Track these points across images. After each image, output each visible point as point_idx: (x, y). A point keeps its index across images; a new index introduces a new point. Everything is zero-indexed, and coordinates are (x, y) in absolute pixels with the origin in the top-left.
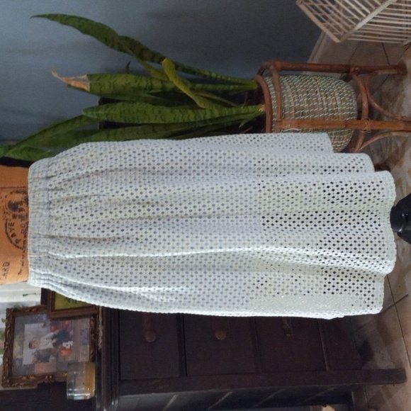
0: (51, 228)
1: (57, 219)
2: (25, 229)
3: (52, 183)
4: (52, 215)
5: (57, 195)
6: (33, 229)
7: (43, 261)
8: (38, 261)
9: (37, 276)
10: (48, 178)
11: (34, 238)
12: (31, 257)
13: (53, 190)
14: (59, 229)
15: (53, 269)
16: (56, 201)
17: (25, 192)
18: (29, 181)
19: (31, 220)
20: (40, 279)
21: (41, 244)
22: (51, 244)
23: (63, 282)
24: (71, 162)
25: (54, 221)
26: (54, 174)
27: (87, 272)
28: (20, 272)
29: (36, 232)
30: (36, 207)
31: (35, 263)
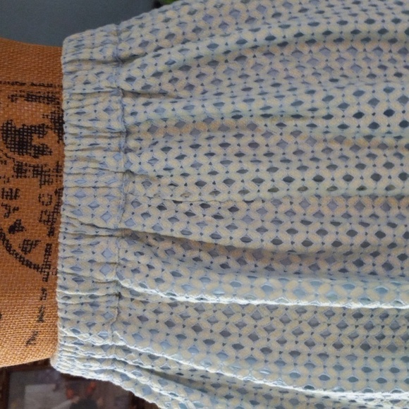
0: (130, 208)
1: (147, 183)
2: (50, 208)
3: (135, 73)
4: (134, 168)
5: (150, 109)
6: (77, 211)
7: (102, 308)
8: (87, 308)
9: (82, 353)
10: (120, 61)
11: (79, 236)
12: (67, 295)
13: (136, 94)
14: (155, 212)
15: (132, 329)
16: (144, 127)
17: (54, 99)
18: (66, 68)
19: (68, 181)
20: (90, 359)
21: (99, 258)
22: (131, 257)
23: (157, 369)
24: (187, 18)
25: (139, 188)
26: (137, 51)
27: (234, 340)
28: (33, 339)
29: (87, 220)
30: (86, 142)
31: (77, 313)
